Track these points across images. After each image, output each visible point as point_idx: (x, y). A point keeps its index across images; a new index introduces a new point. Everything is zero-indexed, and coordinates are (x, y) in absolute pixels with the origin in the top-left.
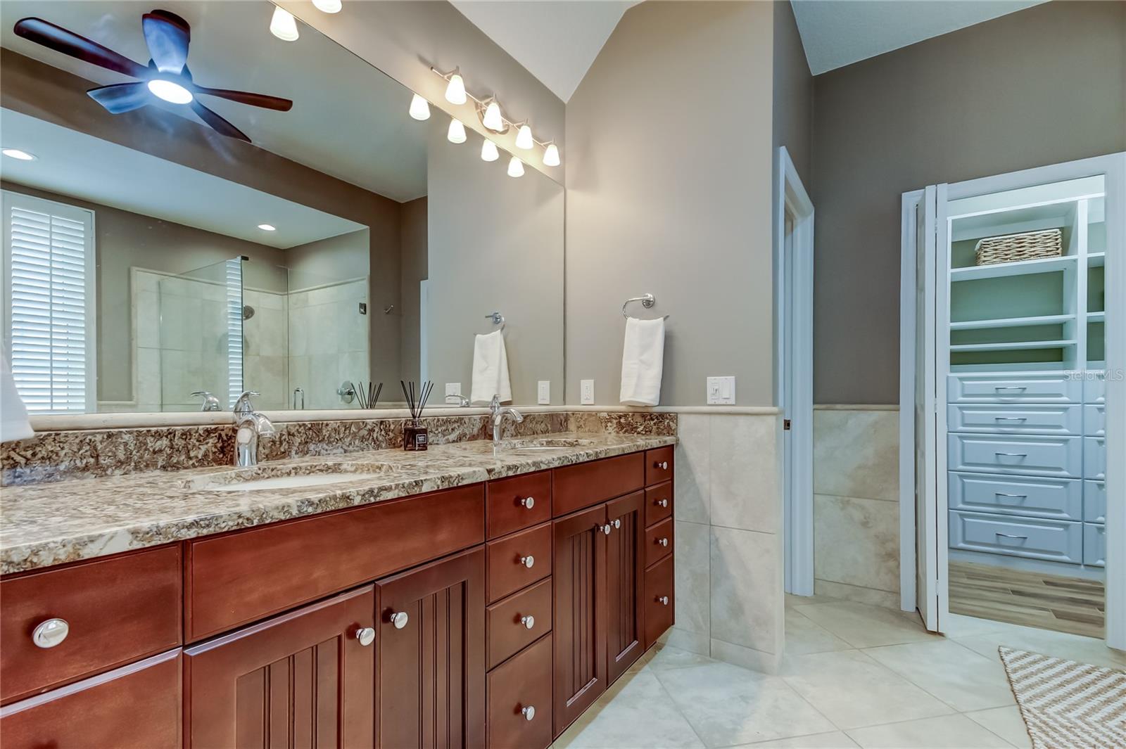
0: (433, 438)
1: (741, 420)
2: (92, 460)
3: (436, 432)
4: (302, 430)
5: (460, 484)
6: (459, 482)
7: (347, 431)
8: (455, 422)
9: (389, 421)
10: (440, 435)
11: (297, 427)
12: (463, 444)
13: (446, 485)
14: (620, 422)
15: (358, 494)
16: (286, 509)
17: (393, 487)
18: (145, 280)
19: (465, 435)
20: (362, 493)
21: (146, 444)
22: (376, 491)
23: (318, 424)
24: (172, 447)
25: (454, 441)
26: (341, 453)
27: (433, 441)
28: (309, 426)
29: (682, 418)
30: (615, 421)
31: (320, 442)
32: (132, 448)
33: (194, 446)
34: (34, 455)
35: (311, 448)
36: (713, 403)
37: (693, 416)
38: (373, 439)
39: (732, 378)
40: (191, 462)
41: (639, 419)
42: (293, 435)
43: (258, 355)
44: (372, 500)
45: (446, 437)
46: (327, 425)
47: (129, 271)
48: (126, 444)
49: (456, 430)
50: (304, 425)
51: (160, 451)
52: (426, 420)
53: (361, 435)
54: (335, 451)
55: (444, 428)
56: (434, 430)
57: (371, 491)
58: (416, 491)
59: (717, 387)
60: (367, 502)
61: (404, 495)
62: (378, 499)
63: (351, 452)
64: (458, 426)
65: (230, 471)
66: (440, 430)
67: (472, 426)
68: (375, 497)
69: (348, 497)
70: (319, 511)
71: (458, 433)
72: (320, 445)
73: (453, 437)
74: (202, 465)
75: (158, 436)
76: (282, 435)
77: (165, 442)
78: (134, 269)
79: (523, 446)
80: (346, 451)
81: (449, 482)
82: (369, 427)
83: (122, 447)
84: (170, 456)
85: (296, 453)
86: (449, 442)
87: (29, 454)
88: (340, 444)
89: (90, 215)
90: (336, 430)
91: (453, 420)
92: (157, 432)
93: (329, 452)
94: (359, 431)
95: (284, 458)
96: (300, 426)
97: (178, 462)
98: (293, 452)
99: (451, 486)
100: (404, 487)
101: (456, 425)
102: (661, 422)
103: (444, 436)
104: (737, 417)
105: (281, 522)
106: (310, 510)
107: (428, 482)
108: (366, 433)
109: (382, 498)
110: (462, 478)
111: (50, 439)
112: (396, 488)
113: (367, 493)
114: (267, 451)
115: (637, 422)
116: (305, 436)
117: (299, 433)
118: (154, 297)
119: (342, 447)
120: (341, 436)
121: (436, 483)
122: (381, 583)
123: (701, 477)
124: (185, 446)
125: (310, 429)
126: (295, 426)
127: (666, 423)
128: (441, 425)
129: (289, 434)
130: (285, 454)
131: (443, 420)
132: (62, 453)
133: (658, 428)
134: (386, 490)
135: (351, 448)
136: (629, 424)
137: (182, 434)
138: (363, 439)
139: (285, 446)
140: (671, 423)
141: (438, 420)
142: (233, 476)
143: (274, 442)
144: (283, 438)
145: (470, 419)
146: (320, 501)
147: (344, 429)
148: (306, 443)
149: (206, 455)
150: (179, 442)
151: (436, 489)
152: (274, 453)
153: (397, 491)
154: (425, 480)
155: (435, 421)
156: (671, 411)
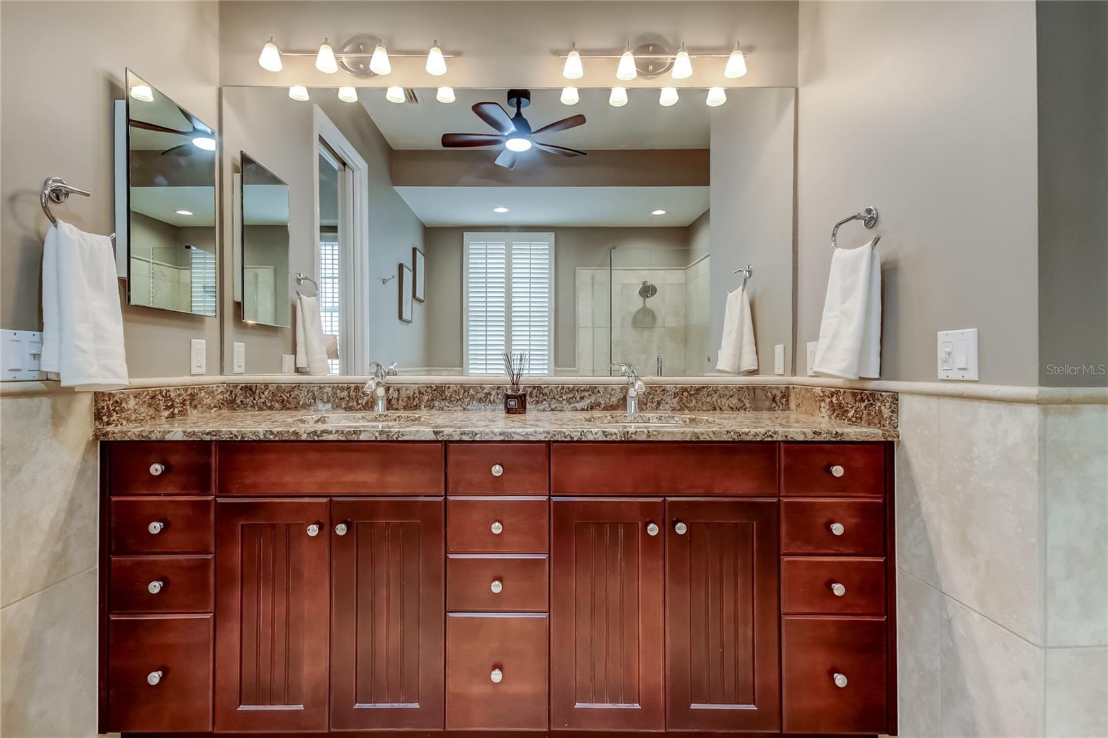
0: (556, 405)
1: (982, 409)
2: (313, 401)
3: (561, 399)
4: (429, 390)
5: (399, 439)
6: (399, 437)
7: (466, 394)
8: (584, 390)
9: (506, 387)
10: (565, 402)
11: (426, 388)
12: (596, 413)
13: (384, 438)
14: (832, 401)
15: (305, 432)
16: (256, 434)
17: (334, 432)
18: (584, 275)
19: (599, 405)
20: (308, 432)
21: (336, 394)
22: (319, 433)
23: (442, 387)
24: (349, 397)
25: (583, 410)
26: (461, 410)
27: (556, 407)
28: (435, 388)
29: (904, 401)
30: (828, 400)
31: (443, 400)
32: (330, 395)
33: (361, 397)
34: (290, 396)
35: (436, 405)
36: (945, 378)
37: (917, 398)
38: (490, 400)
39: (971, 333)
40: (359, 407)
41: (850, 399)
42: (423, 394)
43: (664, 327)
44: (316, 438)
45: (572, 405)
46: (449, 387)
47: (575, 270)
48: (327, 393)
49: (586, 399)
50: (431, 387)
51: (343, 398)
52: (548, 387)
53: (479, 397)
54: (455, 408)
55: (569, 396)
56: (557, 397)
57: (315, 432)
58: (354, 437)
59: (949, 350)
60: (312, 439)
61: (343, 439)
62: (320, 438)
63: (469, 410)
64: (590, 395)
65: (369, 414)
66: (564, 397)
67: (608, 396)
68: (318, 436)
69: (297, 433)
70: (277, 439)
71: (589, 401)
72: (443, 403)
73: (579, 406)
74: (365, 409)
75: (342, 389)
76: (414, 393)
77: (345, 393)
78: (577, 268)
79: (660, 421)
80: (464, 409)
81: (388, 435)
82: (485, 391)
83: (325, 395)
84: (348, 402)
85: (425, 407)
86: (577, 410)
87: (288, 395)
88: (459, 403)
89: (551, 236)
90: (456, 392)
91: (582, 389)
92: (342, 387)
93: (450, 409)
94: (477, 393)
95: (416, 409)
96: (428, 388)
97: (352, 406)
98: (423, 406)
99: (390, 439)
100: (343, 433)
101: (586, 394)
102: (872, 404)
103: (570, 403)
104: (977, 404)
105: (254, 441)
106: (271, 437)
107: (366, 433)
108: (483, 395)
109: (323, 438)
110: (402, 435)
111: (296, 388)
112: (335, 433)
113: (312, 433)
114: (404, 404)
115: (847, 403)
116: (431, 395)
117: (427, 392)
118: (590, 288)
119: (461, 406)
120: (461, 397)
121: (374, 435)
122: (335, 499)
123: (929, 505)
124: (356, 396)
125: (435, 390)
126: (424, 387)
127: (877, 408)
128: (566, 393)
129: (420, 393)
130: (416, 407)
131: (569, 389)
132: (301, 396)
133: (869, 414)
134: (327, 433)
135: (469, 407)
136: (840, 405)
137: (355, 389)
138: (480, 401)
139: (417, 401)
140: (883, 408)
141: (563, 388)
142: (360, 417)
143: (409, 398)
144: (415, 395)
145: (605, 388)
146: (278, 433)
147: (463, 391)
148: (432, 400)
149: (367, 403)
150: (353, 394)
151: (374, 439)
152: (409, 406)
153: (337, 435)
154: (364, 431)
155: (559, 389)
156: (886, 389)
